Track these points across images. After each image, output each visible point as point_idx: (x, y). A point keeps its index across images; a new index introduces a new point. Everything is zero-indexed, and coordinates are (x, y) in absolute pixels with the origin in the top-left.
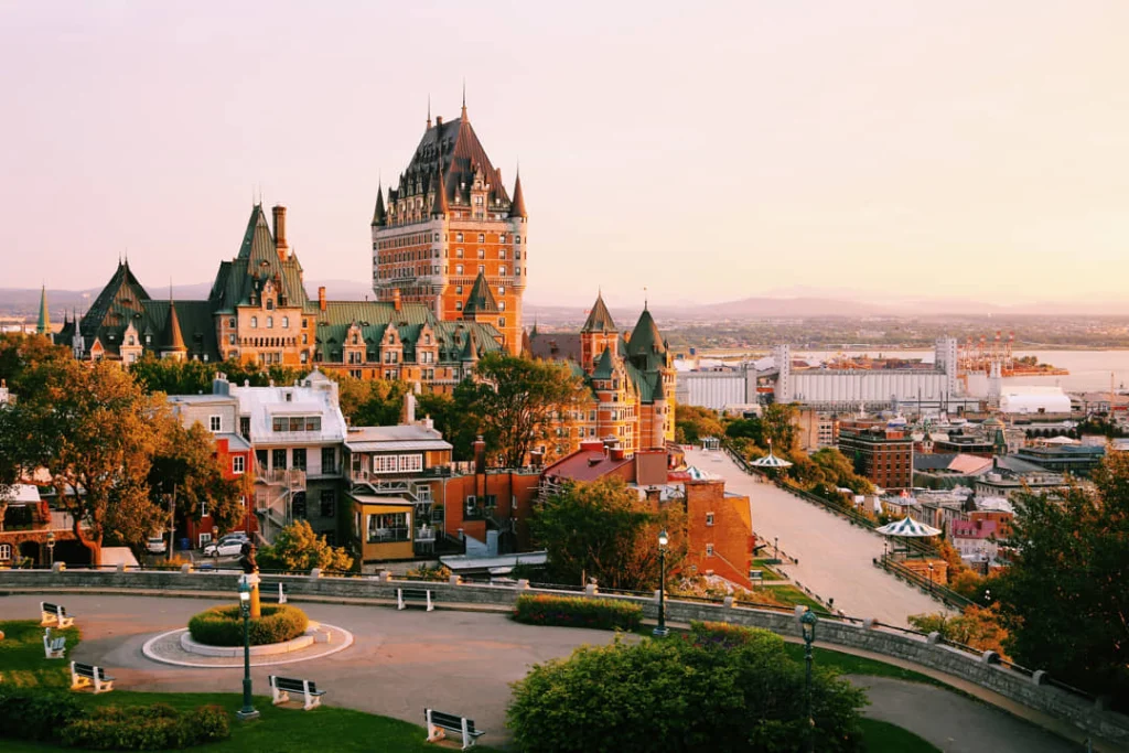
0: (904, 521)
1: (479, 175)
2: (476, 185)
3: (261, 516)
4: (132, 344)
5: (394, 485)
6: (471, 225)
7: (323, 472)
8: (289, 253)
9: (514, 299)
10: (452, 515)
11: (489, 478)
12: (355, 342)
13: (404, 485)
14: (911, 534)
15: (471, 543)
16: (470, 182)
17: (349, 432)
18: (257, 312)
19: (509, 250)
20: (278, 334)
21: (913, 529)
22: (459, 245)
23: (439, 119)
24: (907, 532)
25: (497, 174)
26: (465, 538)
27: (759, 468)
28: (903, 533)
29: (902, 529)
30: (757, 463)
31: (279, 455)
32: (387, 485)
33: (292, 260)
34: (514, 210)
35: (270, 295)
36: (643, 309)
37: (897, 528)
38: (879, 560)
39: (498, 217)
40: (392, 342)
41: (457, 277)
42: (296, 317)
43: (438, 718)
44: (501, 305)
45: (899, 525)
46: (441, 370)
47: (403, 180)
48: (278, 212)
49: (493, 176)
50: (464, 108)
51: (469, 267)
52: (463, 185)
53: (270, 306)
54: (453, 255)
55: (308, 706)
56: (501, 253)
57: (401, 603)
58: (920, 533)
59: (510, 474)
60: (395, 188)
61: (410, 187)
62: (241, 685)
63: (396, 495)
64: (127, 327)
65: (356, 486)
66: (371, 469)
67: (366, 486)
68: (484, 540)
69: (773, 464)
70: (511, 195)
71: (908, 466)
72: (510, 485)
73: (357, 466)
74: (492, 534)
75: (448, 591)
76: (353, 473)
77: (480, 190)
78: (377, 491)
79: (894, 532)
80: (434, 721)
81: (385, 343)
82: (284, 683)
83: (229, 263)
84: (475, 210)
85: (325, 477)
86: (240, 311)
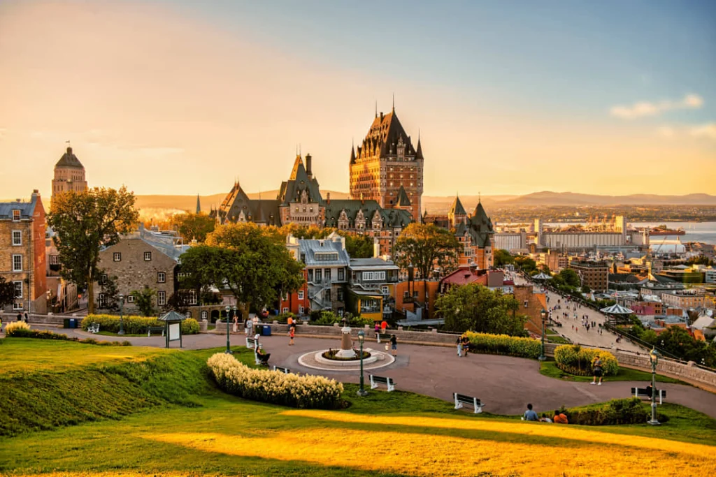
0: (615, 306)
1: (401, 140)
2: (400, 144)
3: (311, 300)
4: (242, 219)
5: (372, 286)
6: (397, 164)
7: (339, 280)
8: (313, 177)
9: (417, 198)
10: (399, 300)
11: (416, 283)
12: (344, 219)
13: (377, 286)
14: (618, 312)
15: (409, 314)
16: (396, 143)
17: (351, 261)
18: (299, 205)
19: (415, 175)
20: (308, 215)
21: (619, 310)
22: (392, 173)
23: (382, 114)
24: (616, 311)
25: (409, 139)
26: (406, 312)
27: (536, 279)
28: (614, 312)
29: (614, 310)
30: (535, 277)
31: (319, 270)
32: (368, 286)
33: (315, 180)
34: (418, 156)
35: (304, 197)
36: (478, 203)
37: (611, 309)
38: (603, 325)
39: (410, 159)
40: (360, 219)
41: (390, 188)
42: (316, 207)
43: (461, 398)
44: (411, 201)
45: (612, 308)
46: (384, 232)
47: (365, 143)
48: (309, 158)
49: (407, 140)
50: (394, 108)
51: (396, 183)
52: (393, 144)
53: (304, 202)
54: (389, 177)
55: (389, 390)
56: (411, 177)
57: (379, 341)
58: (623, 312)
59: (425, 281)
60: (360, 147)
61: (367, 145)
62: (359, 380)
63: (373, 291)
64: (240, 212)
65: (355, 287)
66: (362, 279)
67: (359, 286)
68: (415, 312)
69: (543, 277)
70: (416, 149)
71: (605, 279)
72: (426, 287)
73: (355, 277)
74: (419, 310)
75: (432, 337)
76: (352, 280)
77: (401, 147)
78: (364, 289)
79: (610, 311)
80: (458, 399)
81: (357, 220)
82: (376, 379)
83: (286, 183)
84: (399, 156)
85: (340, 282)
86: (291, 204)
